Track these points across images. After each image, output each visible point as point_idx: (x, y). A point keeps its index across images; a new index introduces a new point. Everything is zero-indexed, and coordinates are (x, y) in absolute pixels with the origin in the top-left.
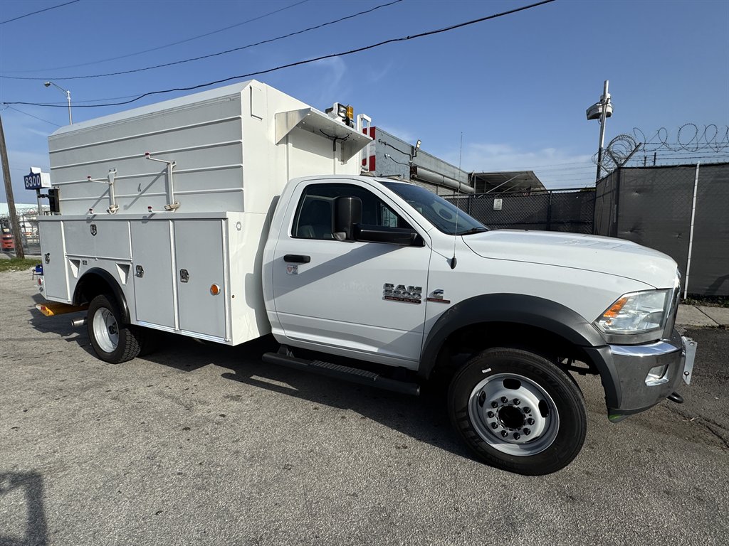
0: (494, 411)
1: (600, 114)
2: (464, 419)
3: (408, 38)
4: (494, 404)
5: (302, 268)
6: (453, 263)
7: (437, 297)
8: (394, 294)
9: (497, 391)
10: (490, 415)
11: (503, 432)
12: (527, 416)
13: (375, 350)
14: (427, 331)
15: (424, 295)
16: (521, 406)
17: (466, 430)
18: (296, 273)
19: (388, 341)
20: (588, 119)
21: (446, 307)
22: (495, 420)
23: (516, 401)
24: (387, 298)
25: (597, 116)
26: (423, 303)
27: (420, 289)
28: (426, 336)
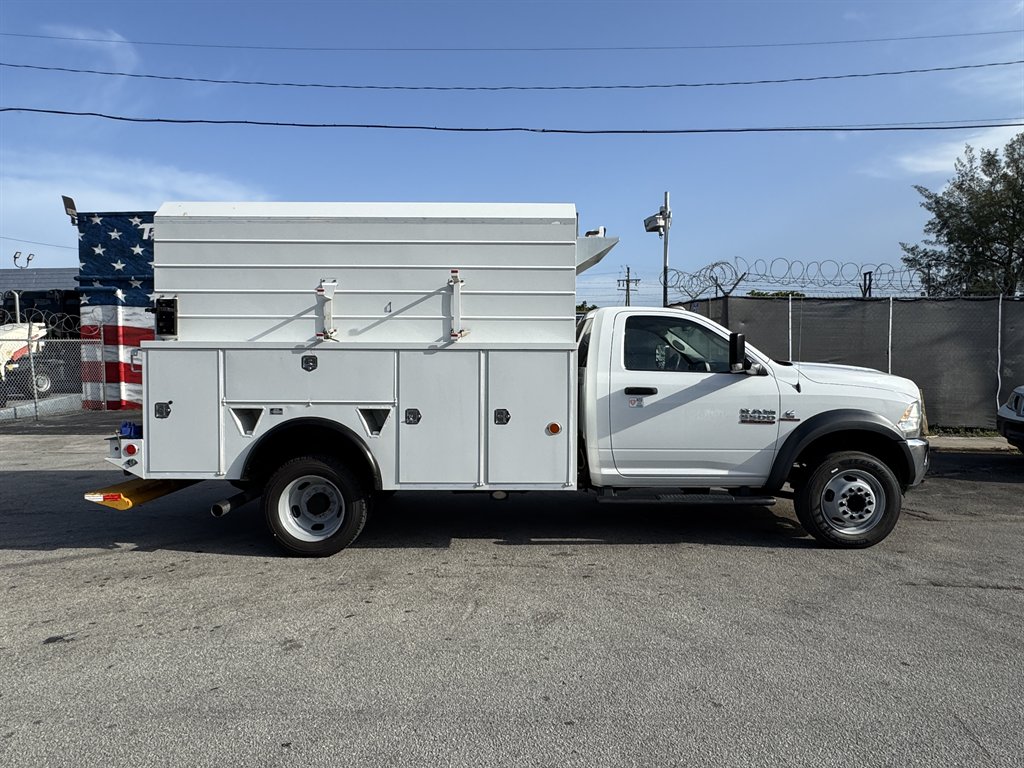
0: (844, 501)
1: (660, 227)
2: (818, 515)
3: (544, 131)
4: (844, 496)
5: (648, 400)
6: (798, 387)
7: (789, 418)
8: (747, 418)
9: (844, 485)
10: (842, 505)
11: (852, 517)
12: (867, 499)
13: (725, 472)
14: (779, 447)
15: (777, 416)
16: (863, 493)
17: (821, 523)
18: (641, 406)
19: (740, 462)
20: (648, 231)
21: (796, 425)
22: (845, 508)
23: (860, 490)
24: (743, 422)
25: (656, 229)
26: (777, 423)
27: (774, 413)
28: (777, 452)
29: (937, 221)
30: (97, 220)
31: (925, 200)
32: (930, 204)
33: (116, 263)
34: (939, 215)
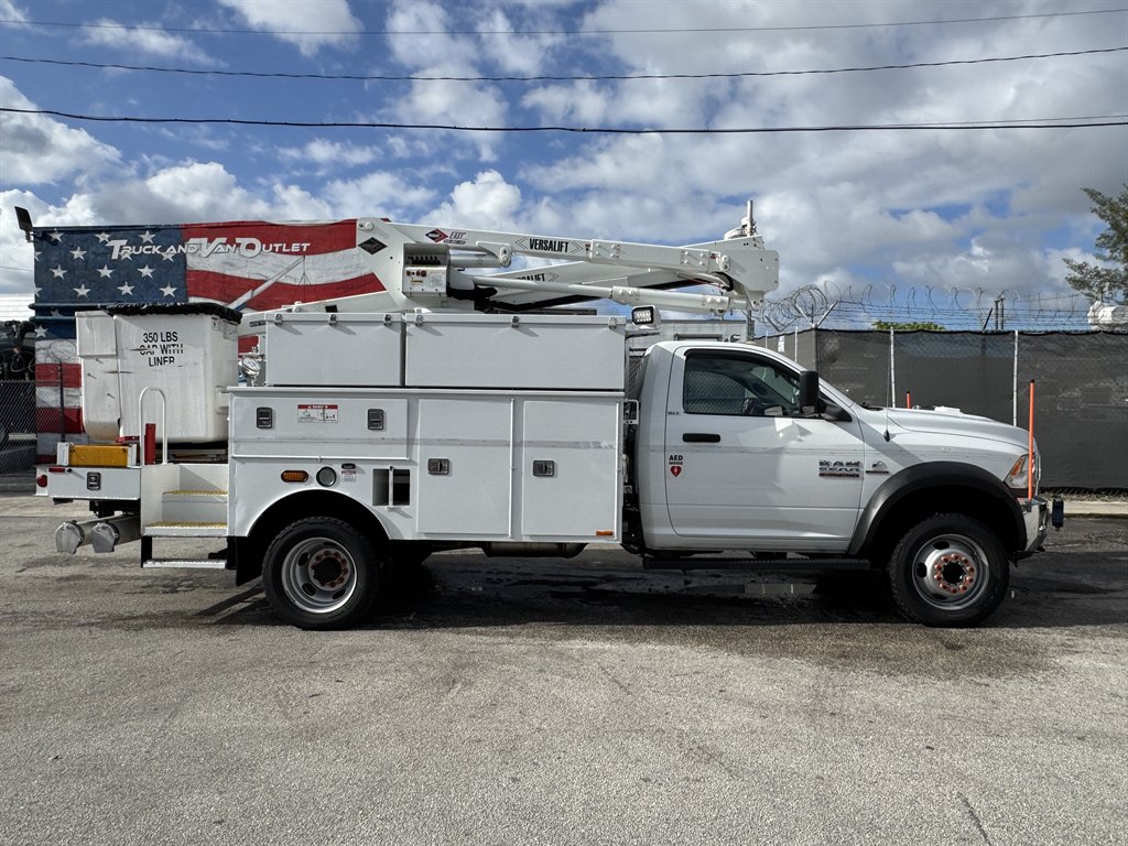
29: (1112, 233)
30: (57, 237)
31: (1097, 206)
32: (1104, 211)
33: (80, 287)
34: (1115, 226)
